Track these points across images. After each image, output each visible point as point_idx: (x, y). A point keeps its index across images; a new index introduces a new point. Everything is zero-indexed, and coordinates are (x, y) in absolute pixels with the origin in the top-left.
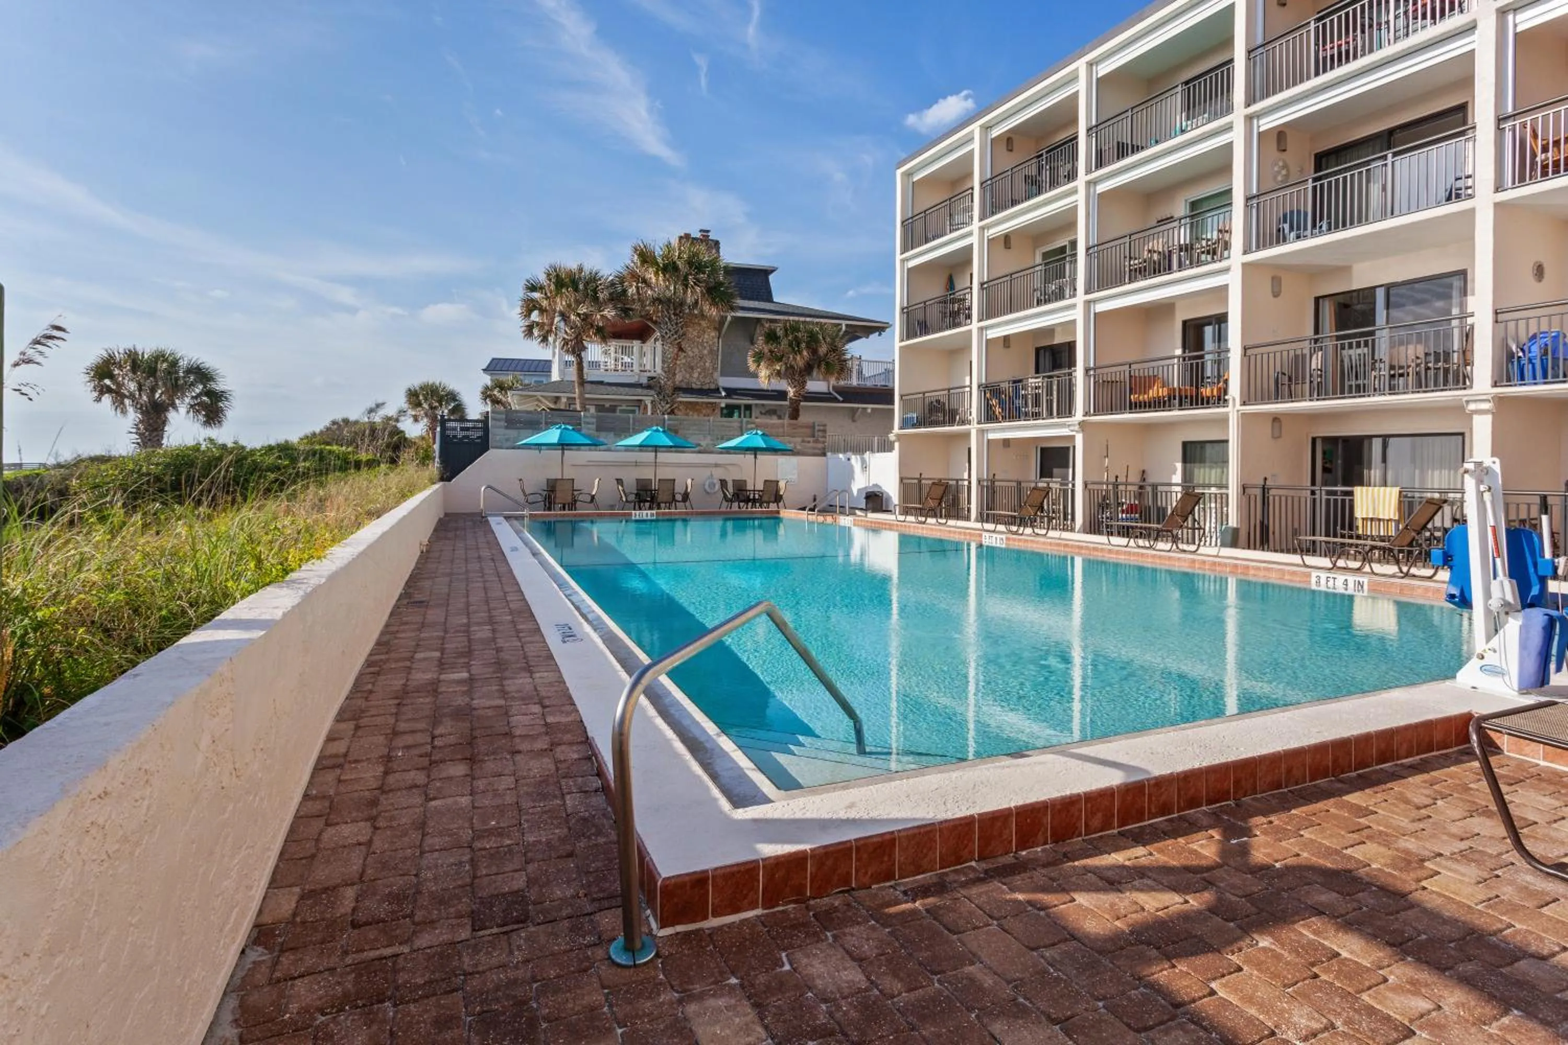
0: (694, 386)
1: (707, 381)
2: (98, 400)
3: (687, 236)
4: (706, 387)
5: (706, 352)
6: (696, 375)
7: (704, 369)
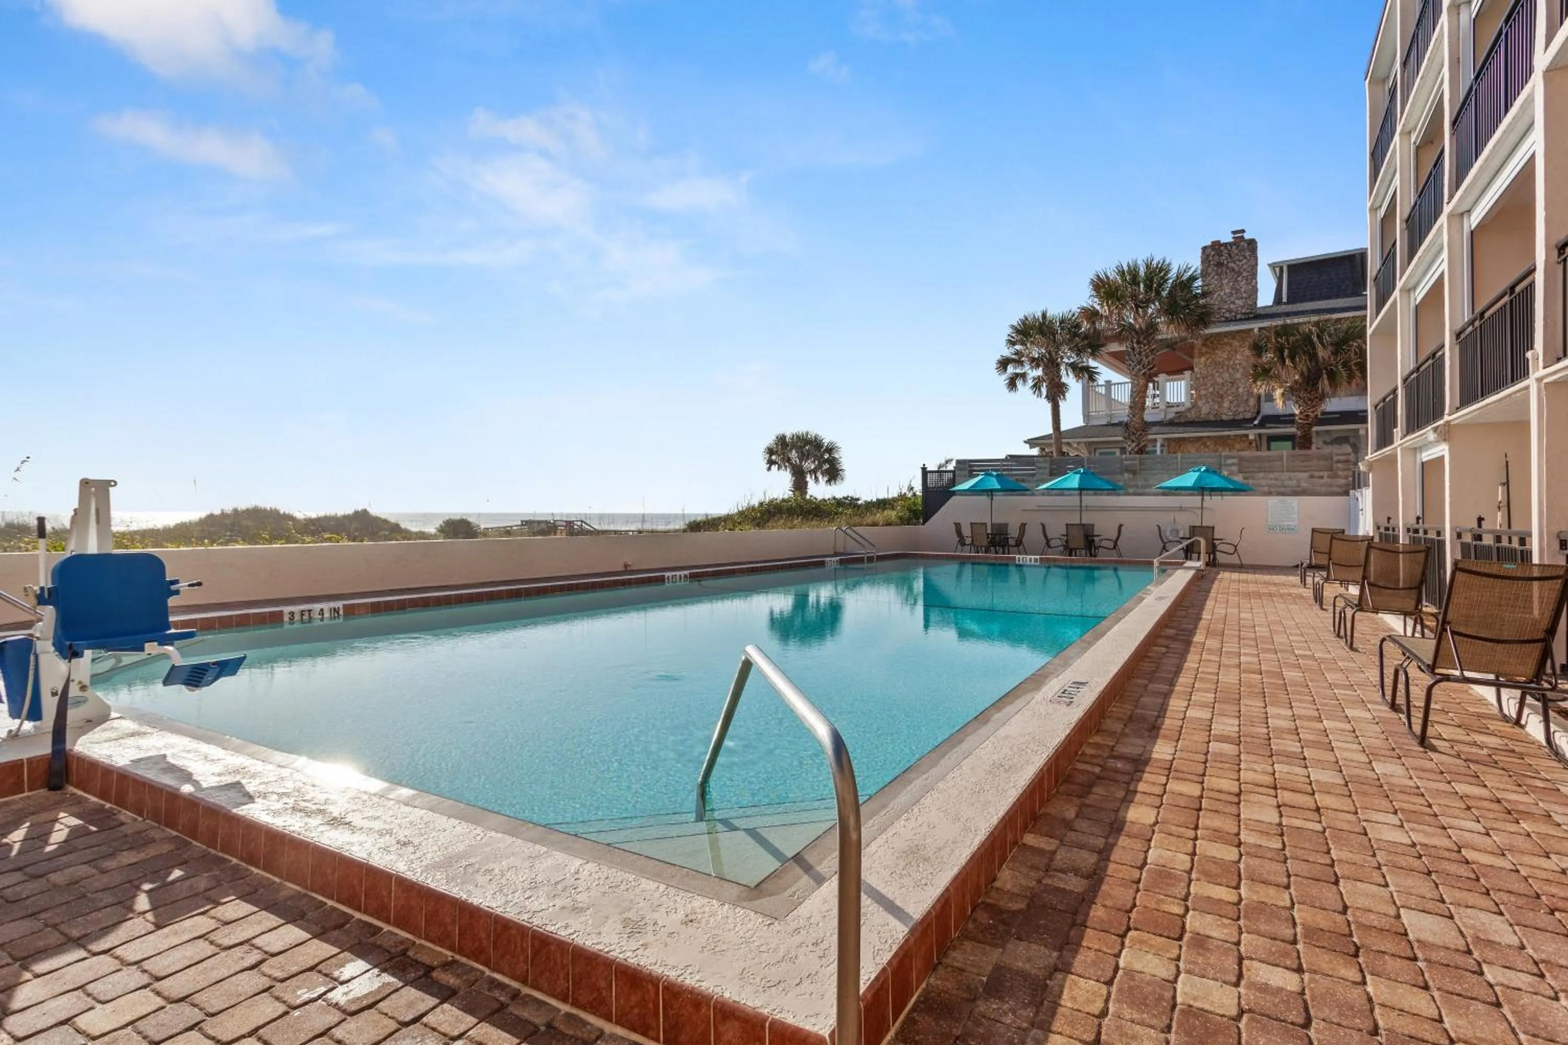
0: (1224, 418)
1: (1241, 409)
2: (769, 469)
3: (1216, 245)
4: (1241, 417)
5: (1238, 376)
6: (1226, 404)
7: (1237, 396)
